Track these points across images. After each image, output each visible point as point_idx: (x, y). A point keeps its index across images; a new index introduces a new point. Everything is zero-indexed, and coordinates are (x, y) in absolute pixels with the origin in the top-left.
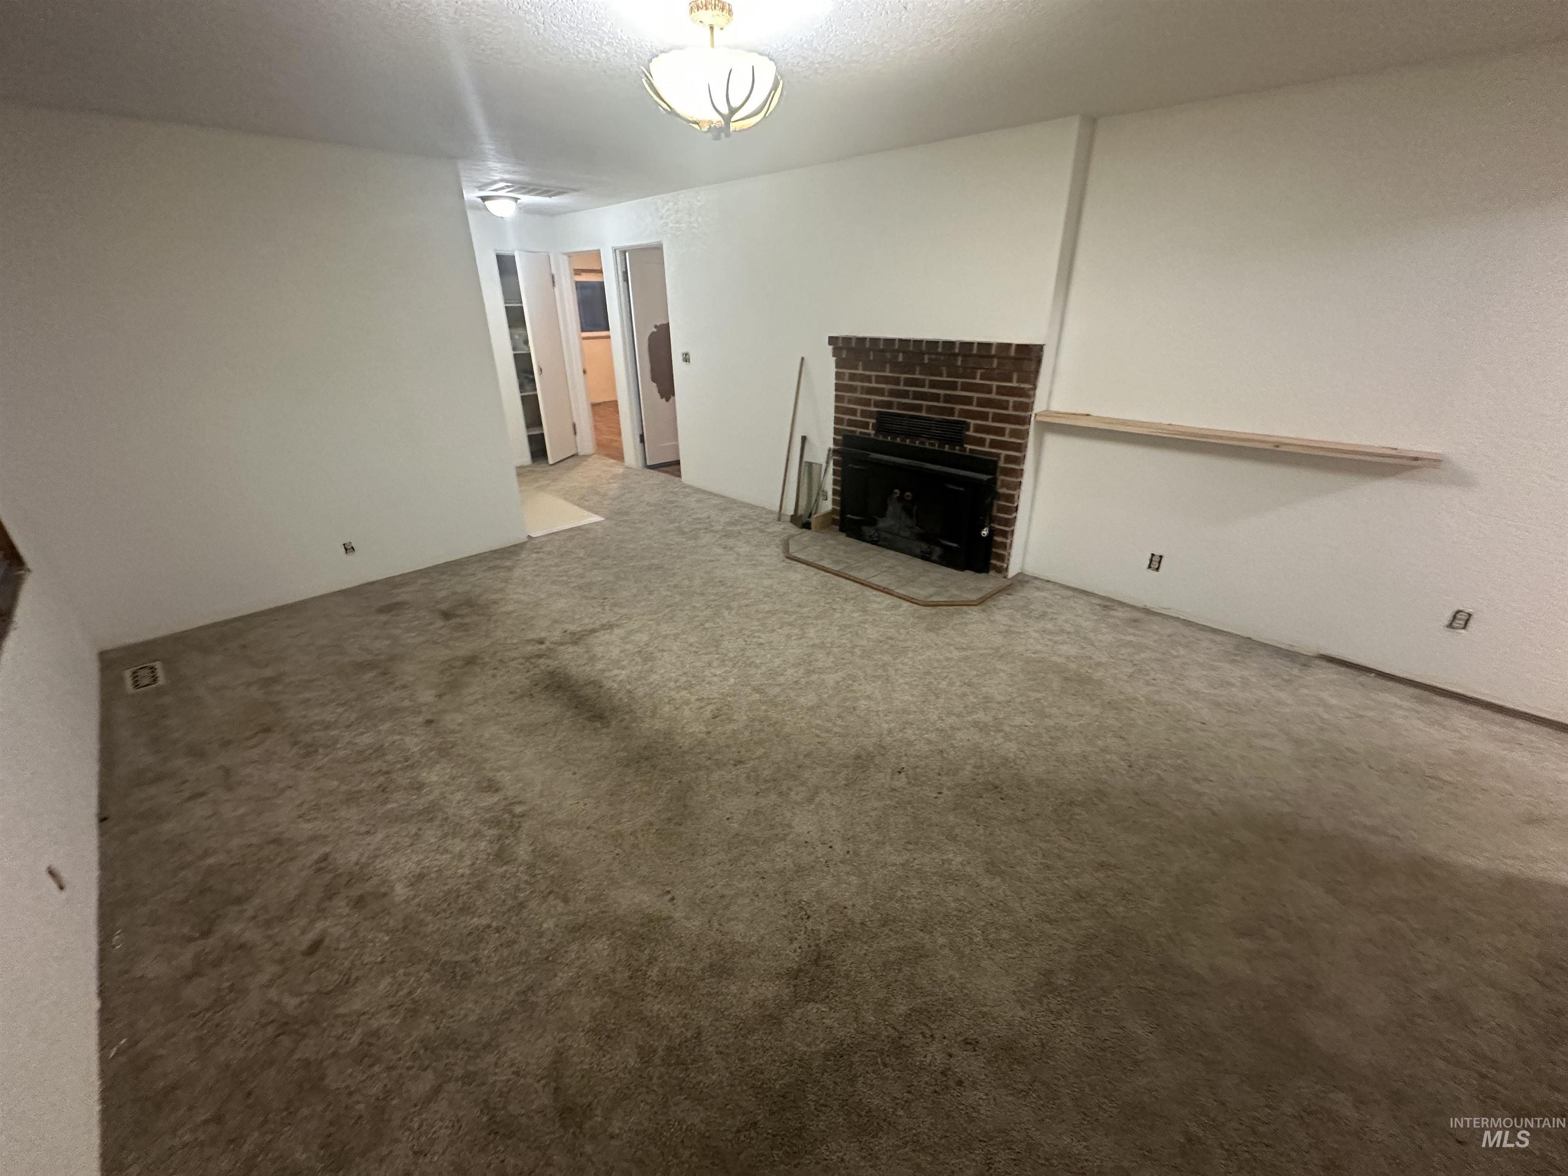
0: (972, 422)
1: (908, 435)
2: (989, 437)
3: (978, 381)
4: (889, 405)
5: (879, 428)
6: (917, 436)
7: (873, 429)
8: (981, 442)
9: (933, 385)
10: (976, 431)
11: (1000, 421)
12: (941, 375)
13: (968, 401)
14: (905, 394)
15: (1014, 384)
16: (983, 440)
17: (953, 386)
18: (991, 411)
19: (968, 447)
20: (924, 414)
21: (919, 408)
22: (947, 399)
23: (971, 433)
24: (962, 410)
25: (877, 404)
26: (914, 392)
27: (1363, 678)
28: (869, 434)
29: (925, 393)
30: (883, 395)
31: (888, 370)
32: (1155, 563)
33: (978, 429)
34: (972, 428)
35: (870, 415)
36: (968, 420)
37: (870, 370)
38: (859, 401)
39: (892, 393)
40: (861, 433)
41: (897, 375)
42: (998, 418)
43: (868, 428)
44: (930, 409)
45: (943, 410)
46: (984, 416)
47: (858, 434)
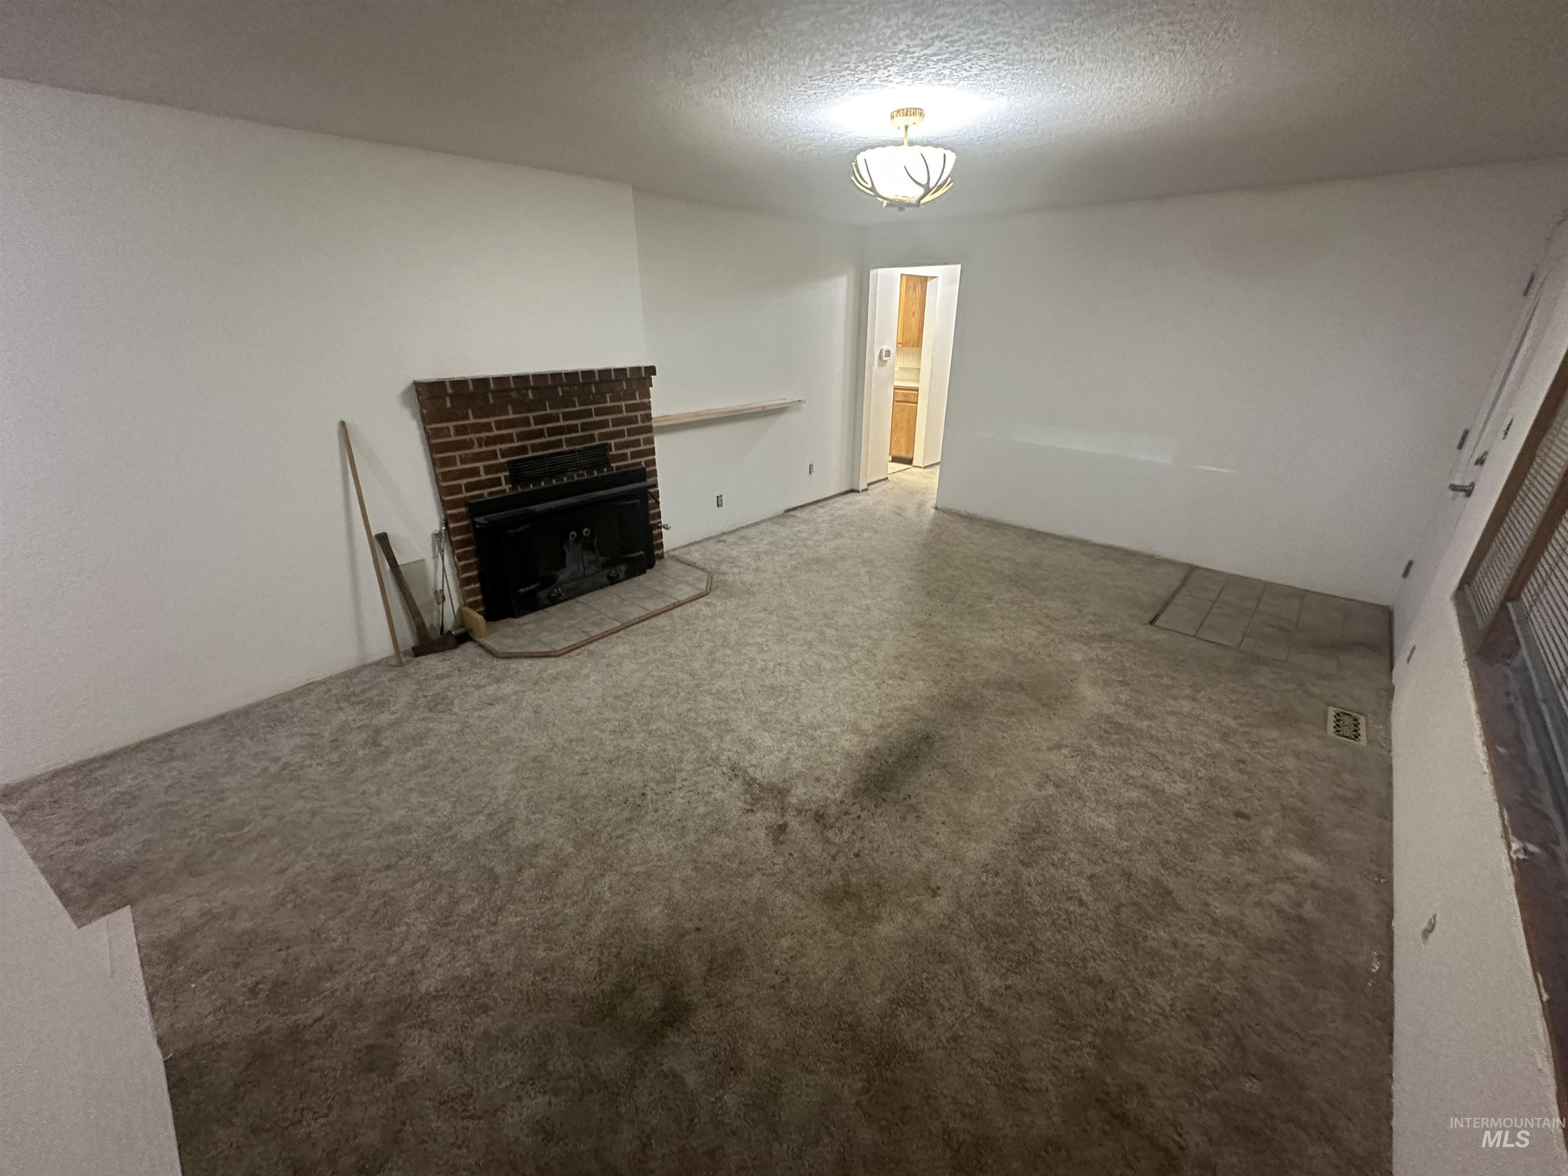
0: (612, 442)
1: (553, 475)
2: (628, 451)
3: (609, 404)
4: (523, 450)
5: (511, 480)
6: (563, 472)
7: (507, 483)
8: (624, 457)
9: (567, 416)
10: (617, 448)
11: (633, 435)
12: (574, 406)
13: (604, 424)
14: (539, 434)
15: (638, 401)
16: (625, 455)
17: (588, 414)
18: (625, 428)
19: (614, 465)
20: (565, 448)
21: (559, 443)
22: (585, 427)
23: (614, 452)
24: (601, 435)
25: (504, 454)
26: (548, 429)
27: (819, 504)
28: (504, 491)
29: (562, 427)
30: (512, 441)
31: (511, 411)
32: (719, 502)
33: (619, 446)
34: (613, 448)
35: (499, 468)
36: (609, 442)
37: (488, 417)
38: (477, 457)
39: (522, 436)
40: (491, 494)
41: (524, 415)
42: (631, 432)
43: (501, 484)
44: (569, 442)
45: (582, 440)
46: (620, 434)
47: (486, 497)
